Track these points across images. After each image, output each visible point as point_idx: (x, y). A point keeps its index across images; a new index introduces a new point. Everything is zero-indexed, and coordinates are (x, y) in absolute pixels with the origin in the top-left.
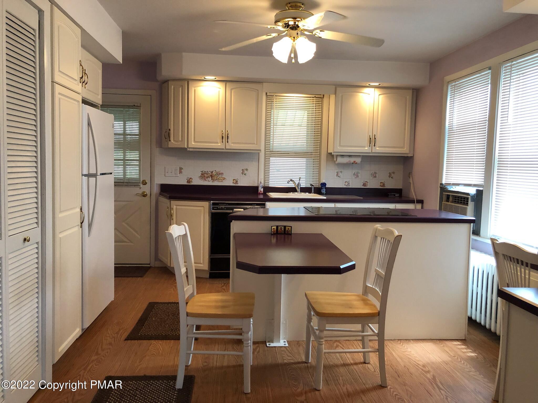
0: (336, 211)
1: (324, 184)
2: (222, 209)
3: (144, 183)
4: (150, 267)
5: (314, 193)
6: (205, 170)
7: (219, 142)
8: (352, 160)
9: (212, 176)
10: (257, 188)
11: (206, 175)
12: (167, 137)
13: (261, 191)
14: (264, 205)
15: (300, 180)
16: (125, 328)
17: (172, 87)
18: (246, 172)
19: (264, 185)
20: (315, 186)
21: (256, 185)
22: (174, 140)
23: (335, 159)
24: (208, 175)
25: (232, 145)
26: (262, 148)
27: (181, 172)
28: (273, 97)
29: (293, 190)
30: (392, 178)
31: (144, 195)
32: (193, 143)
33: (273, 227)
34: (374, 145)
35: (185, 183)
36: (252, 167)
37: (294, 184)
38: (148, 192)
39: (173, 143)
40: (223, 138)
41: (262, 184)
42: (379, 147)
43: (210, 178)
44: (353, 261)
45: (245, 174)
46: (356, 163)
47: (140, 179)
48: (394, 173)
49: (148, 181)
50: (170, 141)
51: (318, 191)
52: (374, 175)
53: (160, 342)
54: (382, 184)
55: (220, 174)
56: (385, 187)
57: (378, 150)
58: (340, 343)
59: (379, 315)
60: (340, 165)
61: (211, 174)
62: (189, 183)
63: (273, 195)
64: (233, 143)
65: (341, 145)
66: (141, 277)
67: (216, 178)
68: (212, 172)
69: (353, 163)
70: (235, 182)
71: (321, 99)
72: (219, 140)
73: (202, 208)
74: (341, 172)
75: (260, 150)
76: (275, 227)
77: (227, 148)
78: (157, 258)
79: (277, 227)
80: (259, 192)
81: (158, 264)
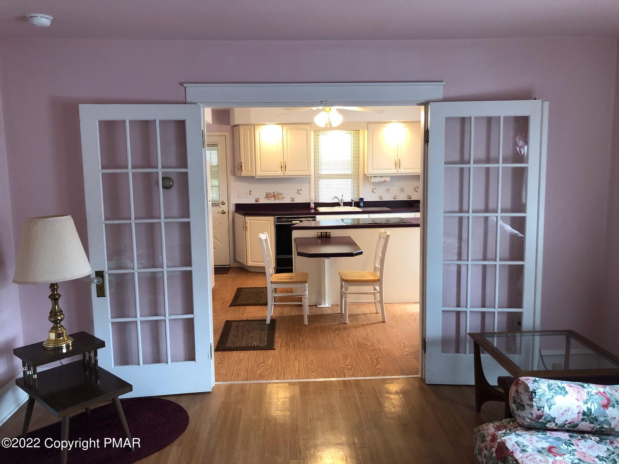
0: (373, 221)
1: (362, 199)
2: (283, 222)
3: (223, 204)
4: (230, 267)
5: (354, 206)
6: (269, 191)
7: (279, 171)
8: (383, 179)
9: (274, 196)
10: (309, 204)
11: (269, 196)
12: (240, 168)
13: (312, 206)
14: (315, 217)
15: (342, 197)
16: (227, 301)
17: (242, 130)
18: (300, 192)
19: (315, 201)
20: (354, 201)
21: (309, 202)
22: (245, 170)
23: (370, 179)
24: (271, 196)
25: (289, 172)
26: (313, 174)
27: (250, 194)
28: (320, 132)
29: (337, 204)
30: (417, 191)
31: (224, 213)
32: (260, 172)
33: (319, 233)
34: (400, 167)
35: (255, 203)
36: (304, 187)
37: (338, 200)
38: (226, 210)
39: (244, 173)
40: (282, 167)
41: (313, 201)
42: (404, 169)
43: (273, 198)
44: (361, 250)
45: (300, 194)
46: (386, 182)
47: (220, 200)
48: (418, 187)
49: (226, 202)
50: (242, 171)
51: (357, 204)
52: (402, 190)
53: (251, 307)
54: (409, 197)
55: (280, 194)
56: (411, 199)
57: (403, 171)
58: (364, 305)
59: (379, 281)
60: (374, 183)
61: (273, 195)
62: (257, 202)
63: (322, 209)
64: (290, 171)
65: (374, 168)
66: (226, 274)
67: (277, 198)
68: (274, 193)
69: (384, 182)
70: (292, 200)
71: (358, 132)
72: (279, 169)
73: (269, 222)
74: (376, 189)
75: (311, 175)
76: (320, 233)
77: (285, 175)
78: (235, 261)
79: (321, 233)
80: (311, 207)
81: (236, 265)
